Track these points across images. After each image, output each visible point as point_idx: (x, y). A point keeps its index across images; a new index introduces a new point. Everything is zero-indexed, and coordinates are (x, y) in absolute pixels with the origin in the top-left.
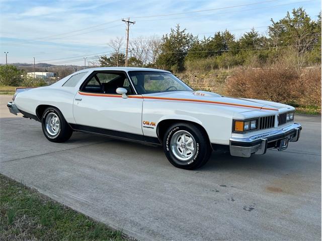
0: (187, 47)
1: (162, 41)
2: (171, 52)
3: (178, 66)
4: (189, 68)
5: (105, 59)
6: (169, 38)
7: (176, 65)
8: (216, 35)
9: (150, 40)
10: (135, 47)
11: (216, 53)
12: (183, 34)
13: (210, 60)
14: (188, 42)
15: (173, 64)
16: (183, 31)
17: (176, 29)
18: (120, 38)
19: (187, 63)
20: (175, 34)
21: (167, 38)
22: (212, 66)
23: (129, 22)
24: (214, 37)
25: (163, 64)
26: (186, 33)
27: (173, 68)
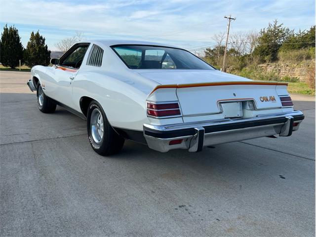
0: (282, 40)
1: (259, 34)
2: (266, 44)
3: (271, 56)
4: (281, 58)
5: (209, 50)
6: (266, 32)
7: (269, 56)
8: (311, 29)
9: (248, 34)
10: (235, 40)
11: (311, 45)
12: (280, 28)
13: (302, 51)
14: (283, 35)
15: (267, 55)
16: (280, 26)
17: (273, 24)
18: (223, 33)
19: (281, 54)
20: (272, 28)
21: (264, 32)
22: (304, 57)
23: (230, 18)
24: (309, 30)
25: (258, 54)
26: (283, 27)
27: (266, 58)
